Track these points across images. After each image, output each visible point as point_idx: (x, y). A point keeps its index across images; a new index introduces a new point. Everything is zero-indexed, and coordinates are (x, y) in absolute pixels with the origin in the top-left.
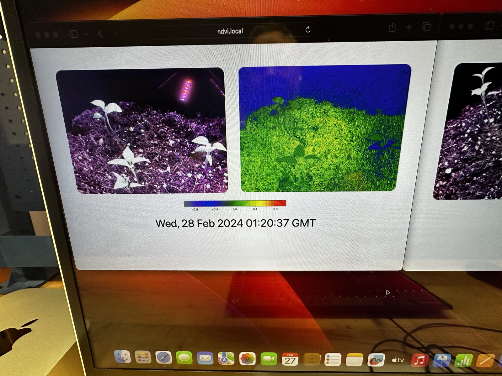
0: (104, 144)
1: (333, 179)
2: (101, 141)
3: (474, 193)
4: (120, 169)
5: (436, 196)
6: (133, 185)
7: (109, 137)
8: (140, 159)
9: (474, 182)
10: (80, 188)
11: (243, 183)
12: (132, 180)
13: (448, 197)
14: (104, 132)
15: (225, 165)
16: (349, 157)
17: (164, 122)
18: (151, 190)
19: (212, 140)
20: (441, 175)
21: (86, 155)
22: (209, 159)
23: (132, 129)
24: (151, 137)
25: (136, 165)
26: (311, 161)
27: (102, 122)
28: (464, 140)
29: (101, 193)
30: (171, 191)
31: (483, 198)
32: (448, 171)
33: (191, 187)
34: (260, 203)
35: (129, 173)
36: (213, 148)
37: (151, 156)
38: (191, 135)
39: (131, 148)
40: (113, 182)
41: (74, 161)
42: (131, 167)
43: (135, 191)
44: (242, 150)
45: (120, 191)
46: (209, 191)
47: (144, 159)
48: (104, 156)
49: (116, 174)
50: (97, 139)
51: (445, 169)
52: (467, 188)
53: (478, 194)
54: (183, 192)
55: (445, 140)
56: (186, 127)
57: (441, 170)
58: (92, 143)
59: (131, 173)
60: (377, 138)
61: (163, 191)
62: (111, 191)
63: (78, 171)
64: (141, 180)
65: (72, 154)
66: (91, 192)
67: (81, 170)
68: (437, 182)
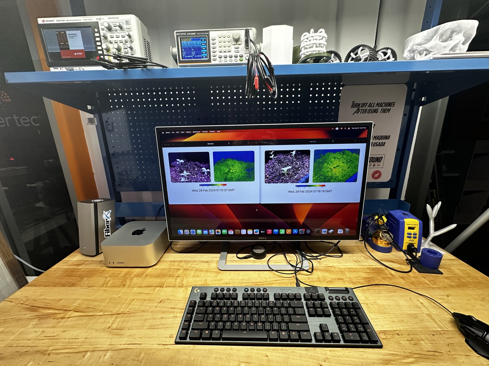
0: (179, 170)
1: (238, 178)
2: (178, 169)
3: (275, 182)
4: (183, 176)
5: (266, 183)
6: (186, 180)
7: (180, 168)
8: (188, 174)
9: (275, 179)
10: (172, 181)
11: (215, 180)
12: (186, 179)
13: (269, 183)
14: (179, 167)
15: (210, 175)
16: (242, 173)
17: (194, 164)
18: (191, 181)
19: (207, 169)
20: (266, 177)
21: (174, 173)
22: (206, 173)
23: (186, 166)
24: (191, 168)
25: (187, 175)
26: (232, 174)
27: (179, 165)
28: (270, 168)
29: (177, 182)
30: (196, 182)
31: (278, 183)
32: (268, 176)
33: (201, 181)
34: (220, 185)
35: (185, 177)
36: (207, 171)
37: (191, 173)
38: (201, 168)
39: (186, 171)
40: (181, 179)
41: (171, 174)
42: (186, 176)
43: (186, 182)
44: (214, 171)
45: (182, 182)
46: (206, 182)
47: (189, 174)
48: (179, 173)
49: (182, 177)
50: (177, 169)
51: (267, 176)
52: (273, 180)
53: (276, 182)
54: (199, 182)
55: (265, 168)
56: (200, 165)
57: (266, 176)
58: (176, 170)
59: (186, 177)
60: (248, 168)
61: (194, 182)
62: (180, 182)
63: (172, 177)
64: (188, 179)
65: (171, 172)
66: (175, 182)
67: (173, 176)
68: (265, 179)
